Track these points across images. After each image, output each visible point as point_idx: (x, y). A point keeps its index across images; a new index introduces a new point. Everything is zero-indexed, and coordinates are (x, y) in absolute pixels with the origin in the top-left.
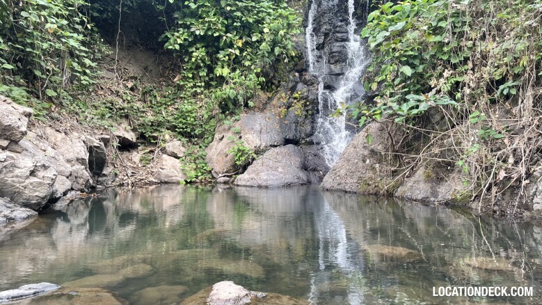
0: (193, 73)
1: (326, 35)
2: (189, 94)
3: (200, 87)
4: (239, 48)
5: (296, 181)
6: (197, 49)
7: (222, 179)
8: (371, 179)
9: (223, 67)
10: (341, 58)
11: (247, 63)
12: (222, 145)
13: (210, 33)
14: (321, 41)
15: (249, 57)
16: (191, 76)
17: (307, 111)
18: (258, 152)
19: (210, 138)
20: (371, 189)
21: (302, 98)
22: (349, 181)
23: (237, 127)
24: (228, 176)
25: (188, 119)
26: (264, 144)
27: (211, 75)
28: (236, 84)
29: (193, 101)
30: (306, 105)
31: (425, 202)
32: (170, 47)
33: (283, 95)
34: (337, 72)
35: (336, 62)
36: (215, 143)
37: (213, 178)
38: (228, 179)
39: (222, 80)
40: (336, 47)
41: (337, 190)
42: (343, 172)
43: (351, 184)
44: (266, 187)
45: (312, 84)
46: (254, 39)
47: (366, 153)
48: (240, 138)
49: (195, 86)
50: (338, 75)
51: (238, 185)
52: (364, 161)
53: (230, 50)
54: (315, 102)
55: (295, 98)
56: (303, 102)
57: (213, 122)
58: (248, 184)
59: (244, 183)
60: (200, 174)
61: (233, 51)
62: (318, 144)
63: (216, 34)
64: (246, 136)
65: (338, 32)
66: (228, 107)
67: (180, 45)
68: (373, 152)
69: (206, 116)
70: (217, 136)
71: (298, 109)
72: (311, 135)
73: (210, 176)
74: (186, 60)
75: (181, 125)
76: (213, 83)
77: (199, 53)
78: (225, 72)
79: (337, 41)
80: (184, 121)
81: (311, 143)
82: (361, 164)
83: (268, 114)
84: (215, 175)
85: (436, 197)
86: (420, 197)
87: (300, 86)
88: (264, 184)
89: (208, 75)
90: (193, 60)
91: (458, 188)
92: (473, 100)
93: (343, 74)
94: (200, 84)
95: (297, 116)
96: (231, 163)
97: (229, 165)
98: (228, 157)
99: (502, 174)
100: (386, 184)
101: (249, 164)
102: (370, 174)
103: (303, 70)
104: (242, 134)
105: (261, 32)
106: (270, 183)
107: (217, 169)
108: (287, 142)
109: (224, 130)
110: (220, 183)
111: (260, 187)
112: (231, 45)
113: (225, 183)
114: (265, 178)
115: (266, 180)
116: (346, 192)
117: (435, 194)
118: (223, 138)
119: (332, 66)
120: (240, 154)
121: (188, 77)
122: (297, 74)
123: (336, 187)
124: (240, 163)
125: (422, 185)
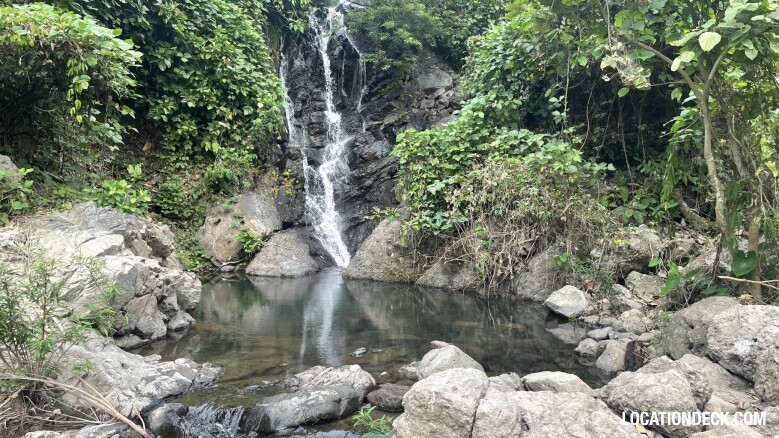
0: (175, 146)
1: (304, 102)
2: (173, 169)
3: (184, 162)
4: (229, 121)
5: (312, 269)
6: (183, 119)
7: (228, 268)
8: (396, 270)
9: (211, 141)
10: (319, 130)
11: (238, 138)
12: (219, 230)
13: (201, 105)
14: (299, 108)
15: (238, 131)
16: (174, 149)
17: (297, 190)
18: (266, 238)
19: (201, 221)
20: (396, 278)
21: (292, 176)
22: (375, 271)
23: (236, 210)
24: (232, 265)
25: (176, 199)
26: (269, 230)
27: (196, 149)
28: (229, 161)
29: (176, 176)
30: (295, 184)
31: (444, 289)
32: (156, 118)
33: (274, 173)
34: (317, 145)
35: (316, 134)
36: (208, 227)
37: (214, 266)
38: (232, 267)
39: (211, 156)
40: (314, 116)
41: (362, 279)
42: (368, 263)
43: (377, 273)
44: (291, 277)
45: (297, 158)
46: (246, 113)
47: (390, 247)
48: (243, 223)
49: (178, 161)
50: (318, 148)
51: (257, 276)
52: (389, 255)
53: (220, 123)
54: (302, 180)
55: (286, 176)
56: (292, 180)
57: (202, 203)
58: (269, 274)
59: (263, 273)
60: (198, 262)
61: (223, 124)
62: (310, 225)
63: (210, 108)
64: (252, 221)
65: (315, 100)
66: (219, 187)
67: (167, 116)
68: (397, 247)
69: (195, 197)
70: (210, 219)
71: (288, 187)
72: (301, 216)
73: (208, 264)
74: (168, 130)
75: (166, 206)
76: (200, 158)
77: (188, 127)
78: (216, 147)
79: (315, 110)
80: (170, 202)
81: (303, 225)
82: (386, 257)
83: (263, 195)
84: (216, 264)
85: (452, 285)
86: (440, 285)
87: (289, 163)
88: (288, 274)
89: (193, 149)
90: (180, 132)
91: (467, 279)
92: (476, 215)
93: (323, 147)
94: (184, 159)
95: (288, 195)
96: (237, 251)
97: (234, 252)
98: (232, 245)
99: (500, 272)
100: (408, 274)
101: (257, 251)
102: (394, 265)
103: (283, 142)
104: (244, 219)
105: (256, 107)
106: (294, 272)
107: (220, 257)
108: (286, 226)
109: (219, 213)
110: (225, 272)
111: (283, 277)
112: (221, 118)
113: (230, 272)
114: (288, 267)
115: (290, 270)
116: (372, 280)
117: (451, 283)
118: (219, 221)
119: (312, 137)
120: (249, 242)
121: (172, 151)
122: (279, 146)
123: (362, 276)
124: (249, 251)
125: (440, 276)
